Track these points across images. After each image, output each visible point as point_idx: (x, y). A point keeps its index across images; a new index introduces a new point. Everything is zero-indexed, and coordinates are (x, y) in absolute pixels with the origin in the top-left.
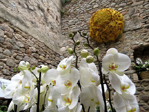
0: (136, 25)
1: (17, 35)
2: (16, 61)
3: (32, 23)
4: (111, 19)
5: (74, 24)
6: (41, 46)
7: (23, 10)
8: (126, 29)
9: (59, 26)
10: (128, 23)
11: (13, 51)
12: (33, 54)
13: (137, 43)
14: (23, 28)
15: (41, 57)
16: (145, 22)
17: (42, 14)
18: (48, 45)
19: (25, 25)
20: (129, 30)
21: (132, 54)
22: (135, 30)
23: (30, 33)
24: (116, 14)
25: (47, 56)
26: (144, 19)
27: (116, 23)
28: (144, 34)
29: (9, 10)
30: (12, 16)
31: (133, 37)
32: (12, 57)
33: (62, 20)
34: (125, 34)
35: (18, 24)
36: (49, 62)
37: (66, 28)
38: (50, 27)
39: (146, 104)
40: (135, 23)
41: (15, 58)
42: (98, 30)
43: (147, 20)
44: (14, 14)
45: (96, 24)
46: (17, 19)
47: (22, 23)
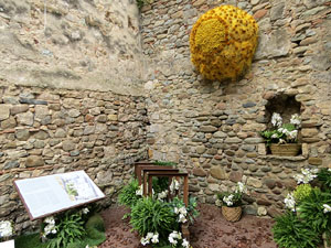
0: (279, 48)
1: (66, 100)
2: (75, 139)
3: (84, 65)
4: (226, 42)
5: (166, 32)
6: (107, 98)
7: (63, 50)
8: (259, 54)
9: (135, 37)
10: (266, 38)
11: (67, 128)
12: (96, 118)
13: (275, 87)
14: (71, 84)
15: (110, 117)
16: (298, 42)
17: (98, 34)
18: (119, 90)
19: (75, 78)
20: (265, 58)
21: (264, 108)
22: (276, 58)
23: (83, 87)
24: (237, 29)
25: (121, 110)
26: (297, 32)
27: (237, 49)
28: (291, 68)
29: (42, 67)
30: (50, 74)
31: (271, 73)
32: (68, 137)
33: (141, 19)
34: (257, 64)
35: (62, 83)
36: (125, 120)
37: (151, 39)
38: (118, 52)
39: (270, 191)
40: (278, 42)
41: (72, 135)
42: (203, 61)
43: (304, 36)
44: (51, 68)
45: (198, 49)
46: (59, 74)
47: (68, 76)
